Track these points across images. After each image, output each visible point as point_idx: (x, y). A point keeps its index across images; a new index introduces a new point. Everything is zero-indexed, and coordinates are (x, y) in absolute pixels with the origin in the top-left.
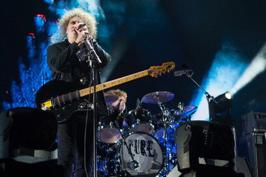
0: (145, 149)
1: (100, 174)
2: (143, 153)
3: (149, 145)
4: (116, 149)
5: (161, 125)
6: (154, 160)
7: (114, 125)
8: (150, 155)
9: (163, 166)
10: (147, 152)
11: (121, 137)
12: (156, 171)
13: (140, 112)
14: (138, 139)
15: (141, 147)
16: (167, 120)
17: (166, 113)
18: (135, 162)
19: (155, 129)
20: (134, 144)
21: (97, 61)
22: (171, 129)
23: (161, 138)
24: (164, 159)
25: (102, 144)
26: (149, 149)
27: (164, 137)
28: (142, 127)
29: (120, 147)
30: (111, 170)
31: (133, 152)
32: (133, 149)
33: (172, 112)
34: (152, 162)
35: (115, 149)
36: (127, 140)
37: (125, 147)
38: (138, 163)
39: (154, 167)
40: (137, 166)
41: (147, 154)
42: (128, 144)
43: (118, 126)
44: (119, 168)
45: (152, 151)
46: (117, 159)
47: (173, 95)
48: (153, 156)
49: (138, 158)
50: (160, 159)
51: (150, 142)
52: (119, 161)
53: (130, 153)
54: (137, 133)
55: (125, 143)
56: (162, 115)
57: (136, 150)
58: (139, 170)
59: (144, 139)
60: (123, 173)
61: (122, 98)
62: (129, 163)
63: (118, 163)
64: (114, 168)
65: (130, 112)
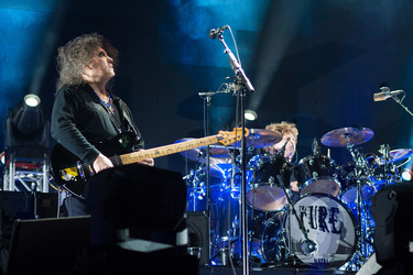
0: (327, 220)
1: (255, 261)
2: (323, 227)
3: (333, 215)
4: (279, 221)
5: (353, 183)
6: (342, 239)
7: (276, 182)
8: (334, 231)
9: (354, 249)
10: (329, 226)
11: (287, 202)
12: (345, 257)
13: (318, 160)
14: (314, 205)
15: (320, 217)
16: (363, 174)
17: (361, 162)
18: (309, 242)
19: (343, 188)
20: (308, 212)
21: (247, 88)
22: (369, 188)
23: (352, 203)
24: (357, 237)
25: (257, 212)
26: (332, 221)
27: (356, 201)
28: (322, 185)
29: (285, 217)
30: (270, 255)
31: (307, 226)
32: (306, 220)
33: (371, 161)
34: (338, 242)
35: (277, 221)
36: (297, 207)
37: (293, 217)
38: (314, 245)
39: (341, 250)
40: (314, 249)
41: (330, 229)
42: (298, 214)
43: (282, 183)
44: (283, 251)
45: (337, 225)
46: (280, 236)
47: (371, 133)
48: (339, 232)
49: (315, 236)
50: (350, 237)
51: (334, 210)
52: (284, 240)
53: (302, 227)
54: (313, 195)
55: (294, 212)
56: (353, 166)
57: (311, 223)
58: (316, 255)
59: (324, 205)
60: (291, 259)
61: (291, 135)
62: (300, 244)
63: (282, 244)
64: (276, 252)
65: (301, 161)
